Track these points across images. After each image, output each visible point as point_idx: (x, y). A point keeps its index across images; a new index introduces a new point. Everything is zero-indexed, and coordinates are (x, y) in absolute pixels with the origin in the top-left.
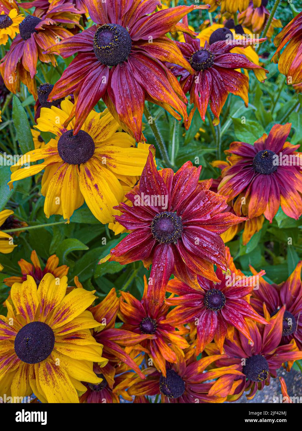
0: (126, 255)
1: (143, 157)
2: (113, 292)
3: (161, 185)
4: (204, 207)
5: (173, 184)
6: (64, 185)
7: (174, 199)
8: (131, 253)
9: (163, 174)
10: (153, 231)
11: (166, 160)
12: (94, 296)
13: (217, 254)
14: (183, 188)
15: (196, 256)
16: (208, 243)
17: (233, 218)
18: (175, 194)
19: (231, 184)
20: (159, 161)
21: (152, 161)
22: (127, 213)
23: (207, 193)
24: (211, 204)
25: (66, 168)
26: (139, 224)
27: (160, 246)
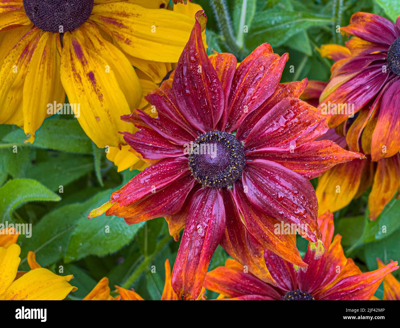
0: (139, 205)
1: (182, 28)
2: (104, 284)
3: (212, 83)
4: (285, 128)
5: (234, 84)
6: (31, 70)
7: (233, 110)
8: (148, 202)
9: (217, 63)
10: (192, 163)
11: (226, 35)
12: (69, 284)
13: (302, 212)
14: (251, 91)
15: (265, 213)
16: (286, 191)
17: (337, 151)
18: (237, 101)
19: (345, 93)
20: (213, 36)
21: (199, 38)
22: (147, 129)
23: (293, 103)
24: (300, 123)
25: (37, 38)
26: (168, 150)
27: (203, 191)
